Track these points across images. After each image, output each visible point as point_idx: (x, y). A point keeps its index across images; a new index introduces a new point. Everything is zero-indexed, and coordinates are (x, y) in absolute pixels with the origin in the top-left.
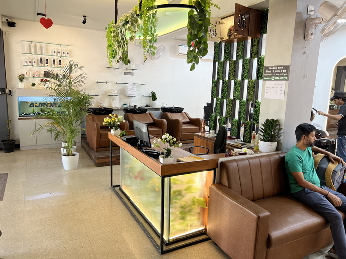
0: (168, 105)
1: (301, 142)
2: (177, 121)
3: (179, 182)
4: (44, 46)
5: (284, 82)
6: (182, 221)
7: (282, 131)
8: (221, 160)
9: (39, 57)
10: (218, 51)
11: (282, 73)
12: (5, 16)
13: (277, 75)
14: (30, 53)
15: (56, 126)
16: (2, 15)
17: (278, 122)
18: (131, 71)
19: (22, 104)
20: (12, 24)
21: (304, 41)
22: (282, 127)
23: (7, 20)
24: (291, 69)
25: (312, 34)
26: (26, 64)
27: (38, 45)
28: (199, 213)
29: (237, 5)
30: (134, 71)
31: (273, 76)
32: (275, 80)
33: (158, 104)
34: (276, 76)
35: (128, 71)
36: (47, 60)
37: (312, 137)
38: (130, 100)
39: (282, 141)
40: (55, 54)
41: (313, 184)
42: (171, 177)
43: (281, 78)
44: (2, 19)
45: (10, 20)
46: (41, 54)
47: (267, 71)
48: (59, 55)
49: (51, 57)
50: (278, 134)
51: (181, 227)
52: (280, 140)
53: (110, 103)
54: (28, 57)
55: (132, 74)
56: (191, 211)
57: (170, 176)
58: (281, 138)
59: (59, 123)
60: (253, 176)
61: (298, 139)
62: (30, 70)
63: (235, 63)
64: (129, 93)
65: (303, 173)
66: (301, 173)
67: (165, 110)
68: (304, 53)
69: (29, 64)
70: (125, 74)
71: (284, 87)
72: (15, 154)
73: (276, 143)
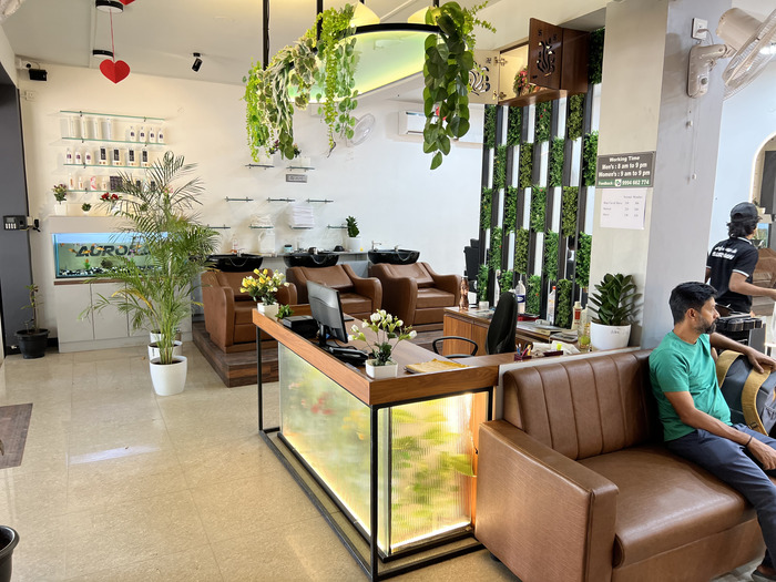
0: (384, 246)
1: (685, 324)
2: (405, 282)
3: (409, 418)
4: (109, 120)
5: (643, 191)
6: (419, 507)
7: (641, 301)
8: (503, 368)
9: (99, 145)
10: (492, 125)
11: (636, 170)
12: (23, 58)
13: (626, 174)
14: (79, 137)
15: (137, 298)
16: (17, 56)
17: (633, 281)
18: (301, 172)
19: (60, 249)
20: (38, 75)
21: (686, 98)
22: (642, 291)
23: (28, 66)
24: (658, 160)
25: (703, 82)
26: (69, 161)
27: (96, 119)
28: (456, 489)
29: (533, 21)
30: (308, 173)
31: (617, 178)
32: (623, 186)
33: (362, 244)
34: (624, 178)
35: (294, 172)
36: (116, 152)
37: (708, 312)
38: (300, 236)
39: (641, 324)
40: (134, 139)
41: (714, 419)
42: (393, 408)
43: (635, 182)
44: (17, 63)
45: (34, 66)
46: (104, 139)
47: (604, 167)
48: (143, 140)
49: (123, 144)
50: (633, 306)
51: (417, 521)
52: (638, 322)
53: (256, 244)
54: (74, 146)
55: (302, 180)
56: (438, 484)
57: (389, 405)
58: (640, 317)
59: (143, 292)
60: (576, 403)
61: (678, 317)
62: (78, 175)
63: (531, 151)
64: (297, 221)
65: (692, 394)
67: (378, 257)
68: (688, 124)
69: (77, 161)
70: (289, 178)
71: (642, 201)
72: (47, 361)
73: (627, 329)
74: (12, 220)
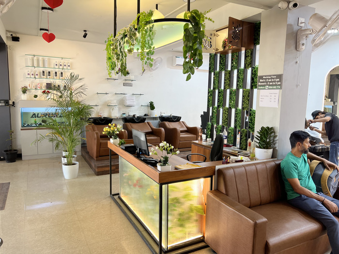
0: (166, 114)
1: (296, 149)
2: (175, 130)
3: (176, 189)
4: (46, 59)
5: (278, 91)
6: (180, 229)
7: (277, 138)
8: (217, 167)
9: (42, 69)
10: (213, 62)
11: (275, 82)
12: (9, 31)
14: (33, 66)
15: (57, 136)
16: (7, 31)
17: (273, 130)
18: (130, 82)
19: (24, 115)
20: (16, 39)
21: (296, 51)
22: (277, 134)
23: (12, 35)
24: (284, 77)
25: (303, 44)
26: (28, 76)
27: (41, 58)
28: (197, 221)
29: (230, 17)
30: (133, 82)
31: (266, 85)
32: (269, 89)
33: (156, 113)
34: (269, 85)
35: (127, 82)
36: (49, 72)
37: (306, 144)
38: (129, 110)
39: (277, 148)
40: (57, 67)
41: (309, 191)
42: (169, 185)
43: (274, 87)
44: (6, 34)
45: (14, 35)
46: (44, 67)
47: (261, 81)
48: (61, 67)
49: (52, 69)
50: (274, 141)
51: (179, 235)
53: (110, 113)
54: (31, 70)
55: (130, 85)
56: (189, 218)
57: (167, 183)
58: (277, 145)
59: (60, 133)
60: (249, 183)
61: (293, 146)
62: (32, 82)
63: (230, 73)
64: (128, 103)
65: (299, 179)
66: (297, 179)
67: (163, 119)
68: (296, 62)
69: (32, 76)
70: (124, 85)
71: (277, 96)
72: (17, 164)
73: (271, 150)
74: (3, 102)
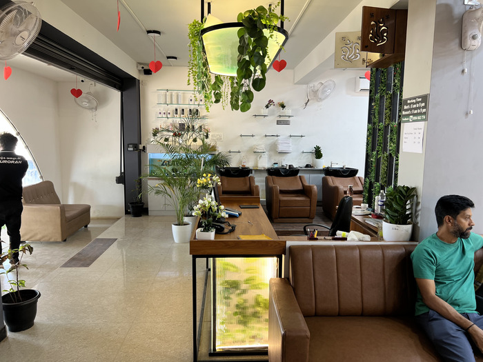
1: (444, 228)
2: (336, 189)
4: (180, 93)
5: (422, 124)
7: (419, 207)
9: (175, 106)
11: (419, 108)
12: (140, 64)
13: (416, 112)
14: (166, 103)
16: (139, 63)
18: (287, 119)
19: (152, 160)
20: (148, 72)
21: (461, 51)
22: (420, 200)
23: (143, 68)
24: (431, 100)
25: (474, 38)
26: (160, 116)
27: (174, 93)
29: (365, 8)
30: (291, 119)
31: (411, 115)
32: (414, 121)
33: (323, 164)
34: (414, 115)
35: (282, 119)
36: (183, 110)
37: (463, 221)
38: (284, 158)
39: (419, 225)
40: (191, 103)
43: (419, 118)
44: (137, 67)
45: (146, 68)
46: (178, 104)
47: (406, 107)
48: (196, 103)
49: (187, 106)
53: (257, 162)
54: (163, 108)
55: (287, 123)
62: (165, 122)
64: (281, 148)
68: (463, 71)
69: (164, 116)
70: (279, 123)
71: (422, 131)
72: (142, 219)
74: (131, 146)
